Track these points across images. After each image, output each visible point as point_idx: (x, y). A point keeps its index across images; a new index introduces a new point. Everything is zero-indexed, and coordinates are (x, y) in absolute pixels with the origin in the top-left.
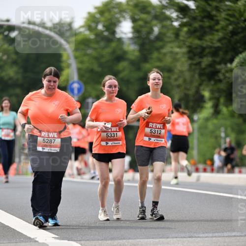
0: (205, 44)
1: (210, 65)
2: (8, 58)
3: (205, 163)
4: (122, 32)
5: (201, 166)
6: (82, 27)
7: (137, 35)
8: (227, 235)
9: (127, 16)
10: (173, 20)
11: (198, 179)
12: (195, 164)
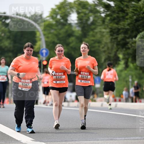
0: (120, 27)
1: (123, 39)
2: (5, 35)
3: (120, 96)
4: (72, 20)
5: (118, 98)
6: (48, 17)
9: (74, 10)
10: (101, 12)
11: (116, 106)
12: (114, 97)
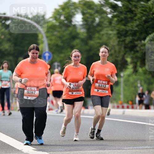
0: (128, 28)
1: (131, 42)
2: (5, 37)
3: (128, 103)
4: (76, 21)
5: (125, 105)
6: (51, 18)
7: (85, 23)
8: (141, 148)
9: (79, 11)
10: (108, 13)
11: (124, 113)
12: (121, 104)
